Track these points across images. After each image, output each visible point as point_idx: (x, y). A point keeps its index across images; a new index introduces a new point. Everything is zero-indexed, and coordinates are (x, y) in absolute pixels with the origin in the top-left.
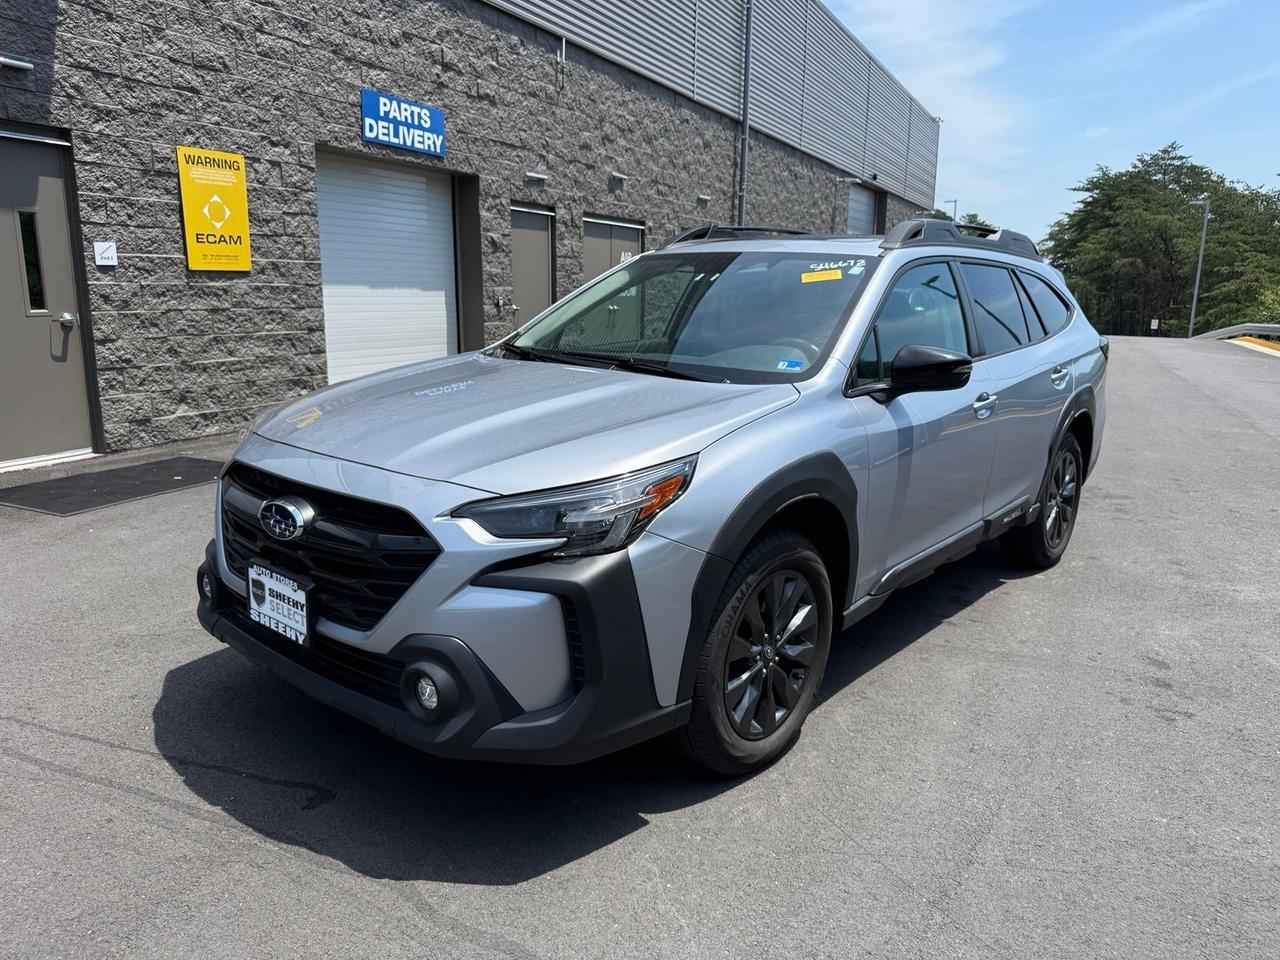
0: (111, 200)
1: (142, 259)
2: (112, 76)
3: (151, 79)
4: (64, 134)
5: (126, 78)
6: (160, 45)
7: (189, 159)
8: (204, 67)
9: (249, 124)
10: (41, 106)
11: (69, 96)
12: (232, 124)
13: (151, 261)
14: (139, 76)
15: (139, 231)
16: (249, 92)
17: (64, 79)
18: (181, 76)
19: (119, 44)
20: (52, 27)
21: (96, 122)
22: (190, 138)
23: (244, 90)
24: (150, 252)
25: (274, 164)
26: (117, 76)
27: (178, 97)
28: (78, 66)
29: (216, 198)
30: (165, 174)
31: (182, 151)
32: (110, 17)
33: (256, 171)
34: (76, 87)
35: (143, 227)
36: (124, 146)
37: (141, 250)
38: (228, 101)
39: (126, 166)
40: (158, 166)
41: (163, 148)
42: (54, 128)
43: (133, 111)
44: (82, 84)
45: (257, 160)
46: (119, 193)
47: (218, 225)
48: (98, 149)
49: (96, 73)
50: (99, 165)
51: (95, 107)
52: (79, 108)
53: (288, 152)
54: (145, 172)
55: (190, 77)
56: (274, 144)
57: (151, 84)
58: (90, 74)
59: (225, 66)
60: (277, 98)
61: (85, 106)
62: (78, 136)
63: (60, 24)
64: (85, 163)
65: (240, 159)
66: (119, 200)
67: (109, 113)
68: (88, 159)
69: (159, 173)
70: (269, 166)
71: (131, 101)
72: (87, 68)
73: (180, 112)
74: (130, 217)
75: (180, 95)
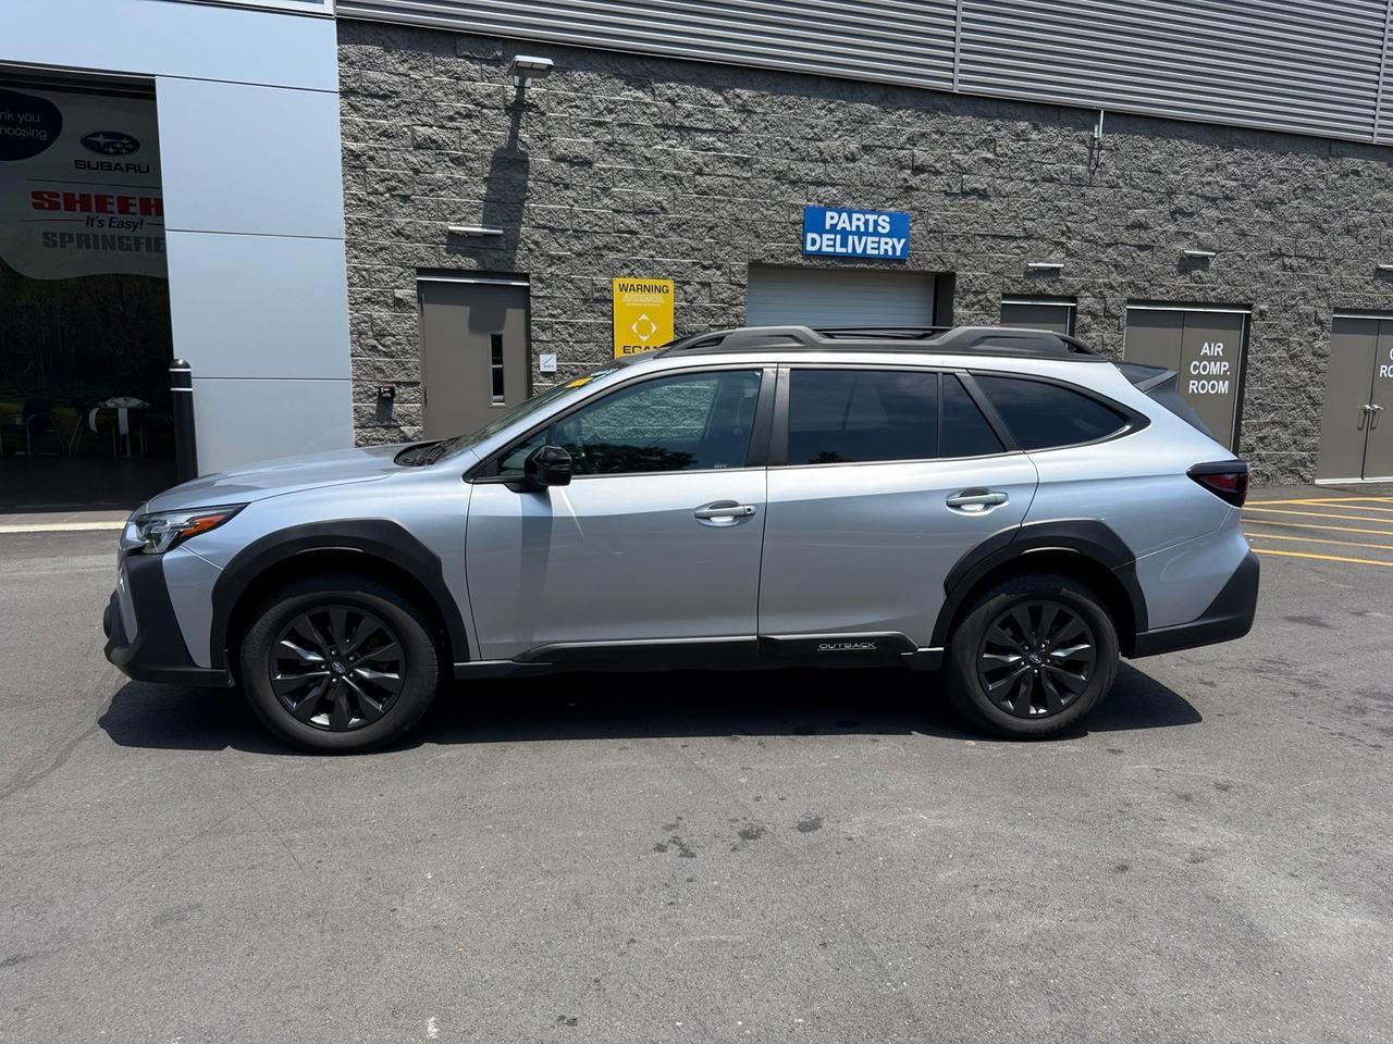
0: (556, 323)
1: (577, 367)
2: (564, 231)
3: (596, 228)
4: (526, 277)
5: (575, 231)
6: (607, 201)
7: (623, 288)
8: (643, 212)
9: (682, 254)
10: (509, 259)
11: (530, 250)
12: (666, 256)
13: (584, 368)
14: (586, 228)
15: (576, 346)
16: (685, 227)
17: (527, 238)
18: (622, 223)
19: (572, 206)
20: (522, 202)
21: (550, 266)
22: (626, 271)
23: (679, 226)
24: (584, 361)
25: (703, 284)
26: (568, 230)
27: (617, 240)
28: (539, 227)
29: (644, 317)
30: (601, 301)
31: (617, 282)
32: (567, 187)
33: (685, 293)
34: (536, 243)
35: (581, 342)
36: (570, 282)
37: (577, 360)
38: (663, 236)
39: (569, 296)
40: (597, 295)
41: (602, 280)
42: (517, 273)
43: (579, 255)
44: (540, 240)
45: (688, 283)
46: (563, 318)
47: (644, 339)
48: (550, 286)
49: (552, 230)
50: (549, 298)
51: (549, 256)
52: (536, 257)
53: (719, 273)
54: (585, 301)
55: (631, 222)
56: (705, 268)
57: (596, 232)
58: (546, 231)
59: (663, 209)
60: (711, 228)
61: (542, 255)
62: (534, 278)
63: (528, 198)
64: (539, 297)
65: (670, 284)
66: (562, 323)
67: (559, 258)
68: (541, 294)
69: (597, 300)
70: (699, 287)
71: (578, 247)
72: (545, 227)
73: (619, 251)
74: (570, 335)
75: (620, 238)
